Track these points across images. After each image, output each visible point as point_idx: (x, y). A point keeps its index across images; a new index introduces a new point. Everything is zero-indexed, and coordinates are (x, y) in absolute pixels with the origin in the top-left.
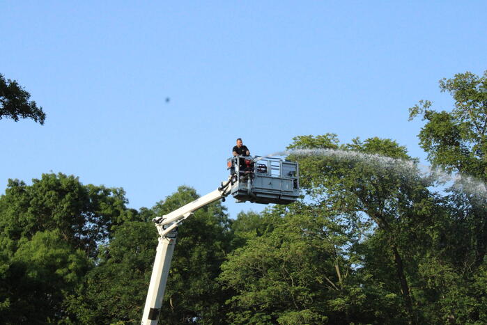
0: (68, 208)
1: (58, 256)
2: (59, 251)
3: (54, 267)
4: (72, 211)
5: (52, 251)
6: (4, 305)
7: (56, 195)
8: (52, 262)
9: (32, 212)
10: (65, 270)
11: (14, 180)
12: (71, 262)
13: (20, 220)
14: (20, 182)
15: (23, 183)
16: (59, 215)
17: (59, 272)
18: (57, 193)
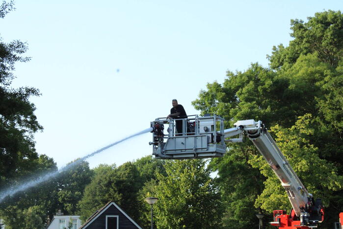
0: (331, 35)
1: (316, 72)
2: (318, 68)
3: (315, 81)
4: (335, 37)
5: (311, 69)
6: (266, 111)
7: (322, 27)
8: (312, 77)
9: (306, 42)
10: (322, 82)
11: (294, 20)
12: (326, 75)
13: (297, 49)
14: (299, 21)
15: (302, 22)
16: (326, 41)
17: (318, 84)
18: (323, 25)
